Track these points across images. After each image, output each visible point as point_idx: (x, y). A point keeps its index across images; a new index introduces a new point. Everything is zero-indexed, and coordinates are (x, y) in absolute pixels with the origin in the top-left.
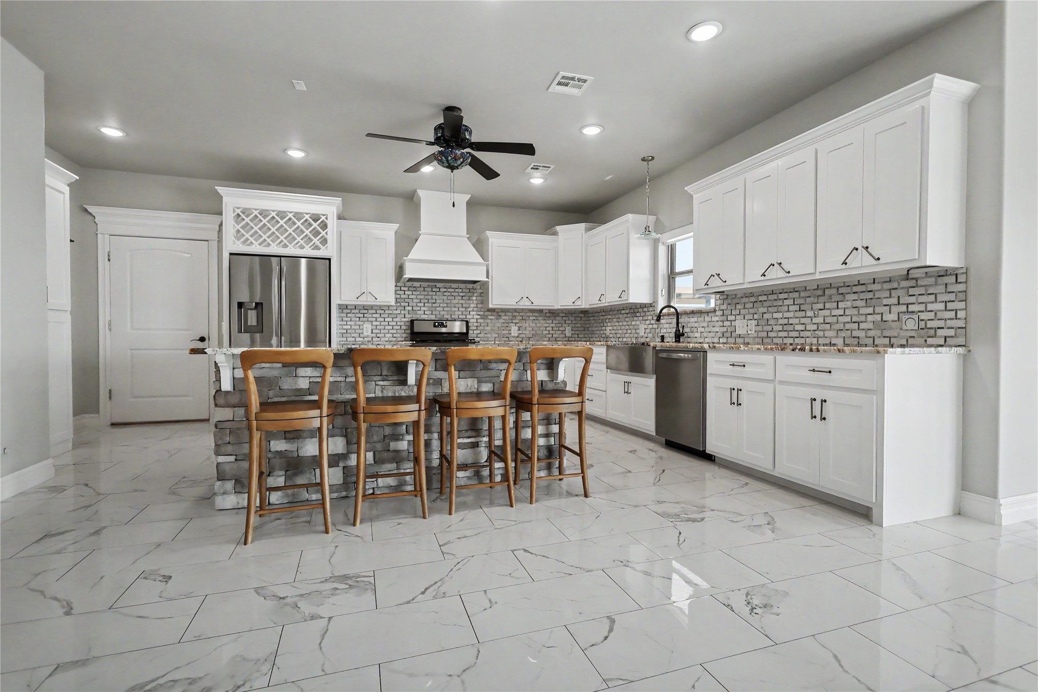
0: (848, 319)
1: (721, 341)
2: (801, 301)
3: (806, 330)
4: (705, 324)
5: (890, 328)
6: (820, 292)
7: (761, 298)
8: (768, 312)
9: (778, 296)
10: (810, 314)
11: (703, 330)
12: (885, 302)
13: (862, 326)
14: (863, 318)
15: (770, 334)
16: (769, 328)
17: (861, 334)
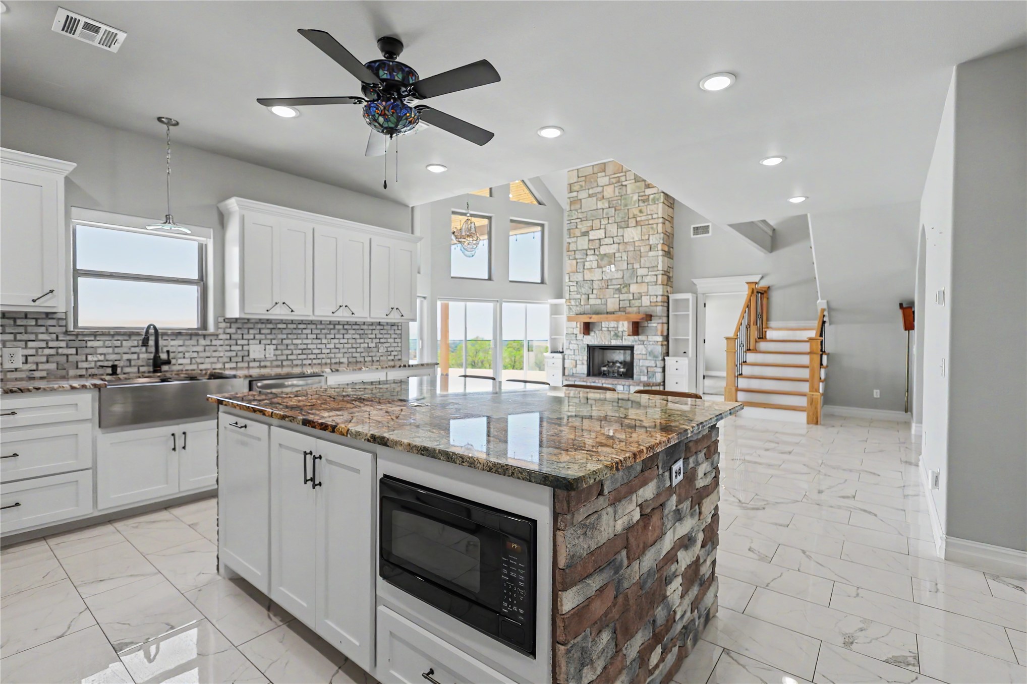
0: (350, 346)
1: (227, 366)
2: (318, 332)
3: (321, 353)
4: (200, 349)
5: (372, 352)
6: (332, 327)
7: (280, 326)
8: (288, 338)
9: (297, 326)
10: (324, 341)
11: (195, 355)
12: (370, 336)
13: (358, 350)
14: (358, 345)
15: (290, 357)
16: (290, 352)
17: (357, 355)
